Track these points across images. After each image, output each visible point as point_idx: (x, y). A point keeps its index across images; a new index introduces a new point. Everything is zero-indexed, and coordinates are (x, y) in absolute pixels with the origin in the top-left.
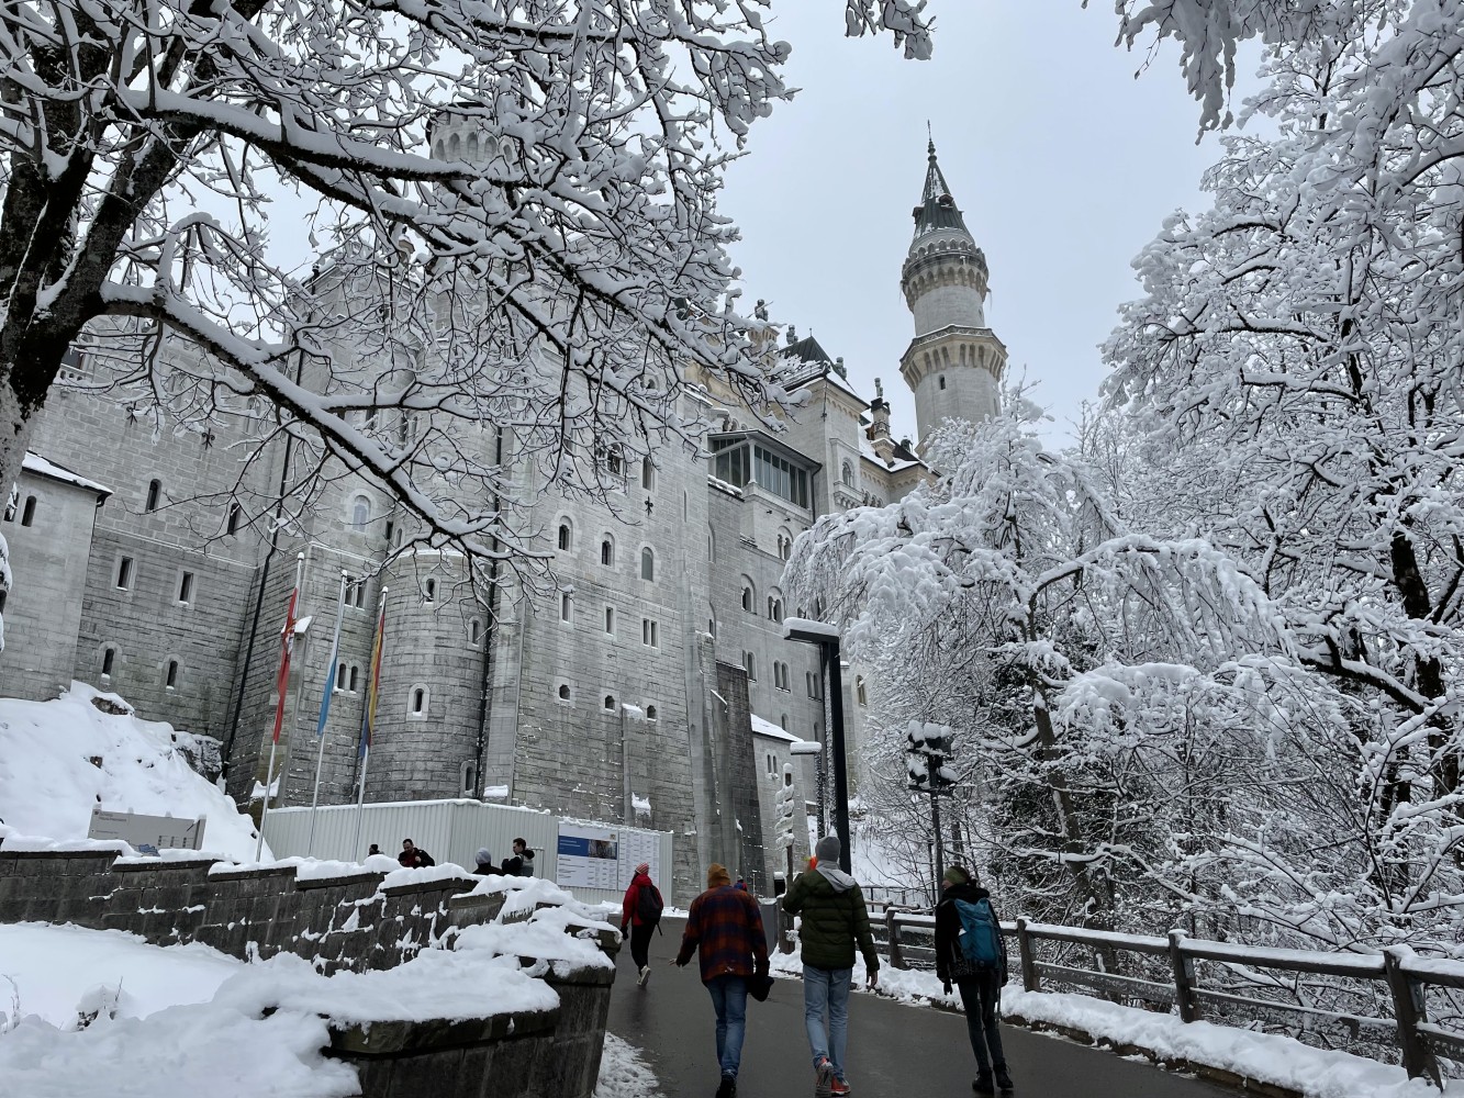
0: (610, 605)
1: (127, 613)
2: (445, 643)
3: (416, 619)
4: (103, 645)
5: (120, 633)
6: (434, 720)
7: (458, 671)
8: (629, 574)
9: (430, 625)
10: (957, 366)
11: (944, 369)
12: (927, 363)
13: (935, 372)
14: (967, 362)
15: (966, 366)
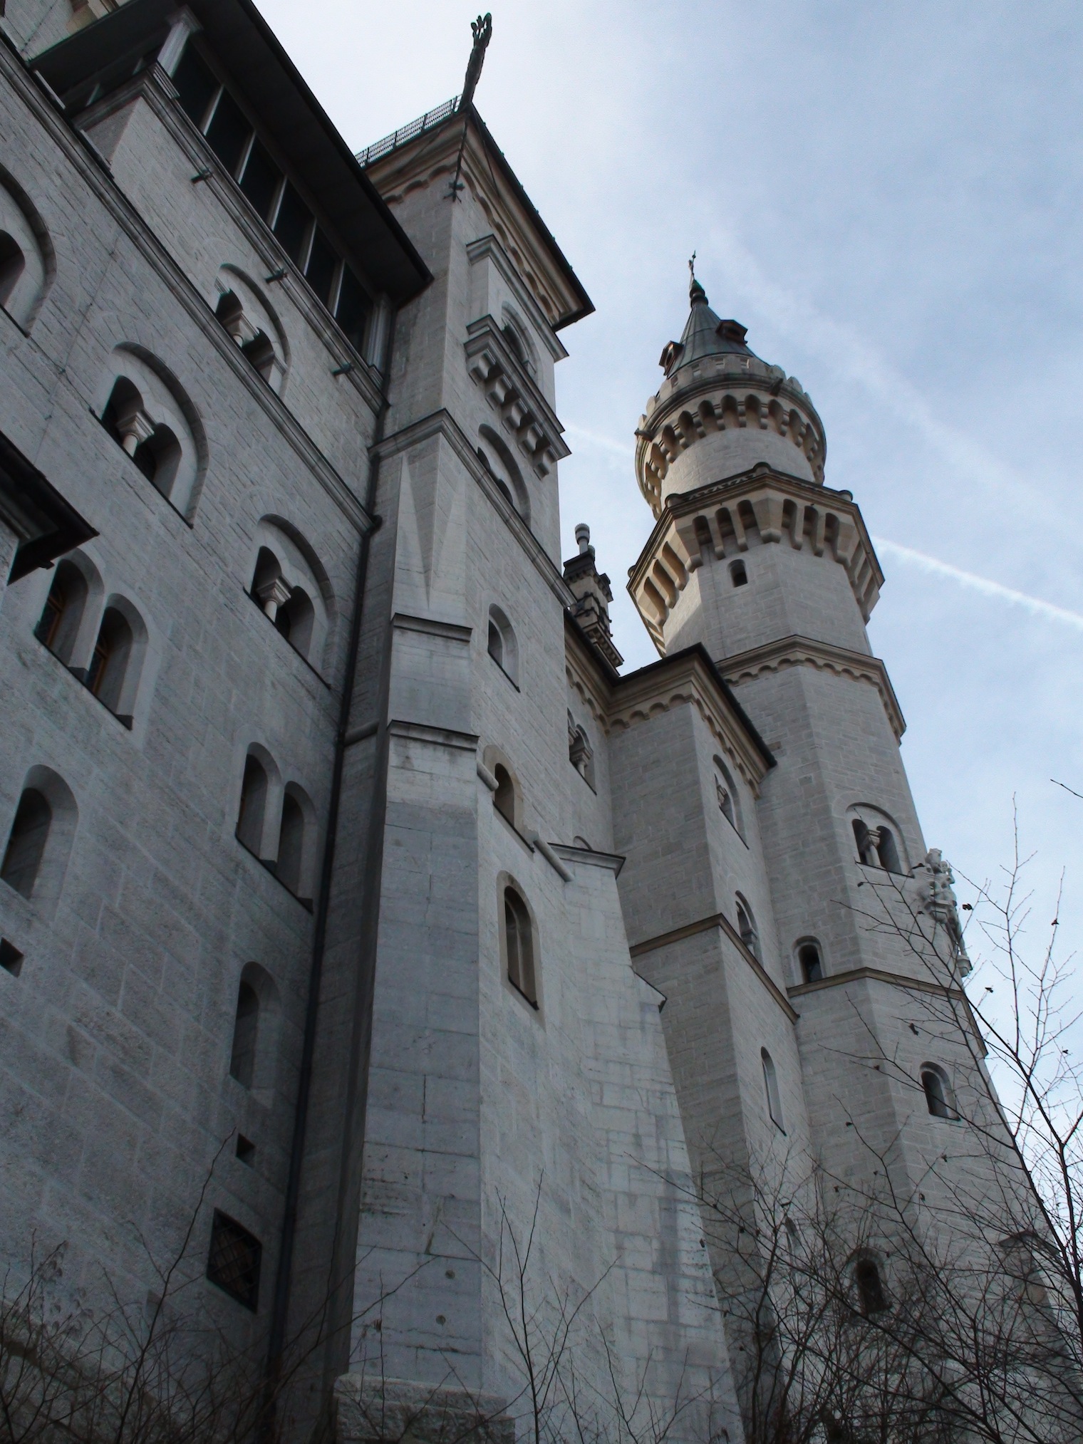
10: (777, 540)
11: (744, 548)
12: (701, 544)
13: (721, 556)
14: (799, 537)
15: (797, 547)
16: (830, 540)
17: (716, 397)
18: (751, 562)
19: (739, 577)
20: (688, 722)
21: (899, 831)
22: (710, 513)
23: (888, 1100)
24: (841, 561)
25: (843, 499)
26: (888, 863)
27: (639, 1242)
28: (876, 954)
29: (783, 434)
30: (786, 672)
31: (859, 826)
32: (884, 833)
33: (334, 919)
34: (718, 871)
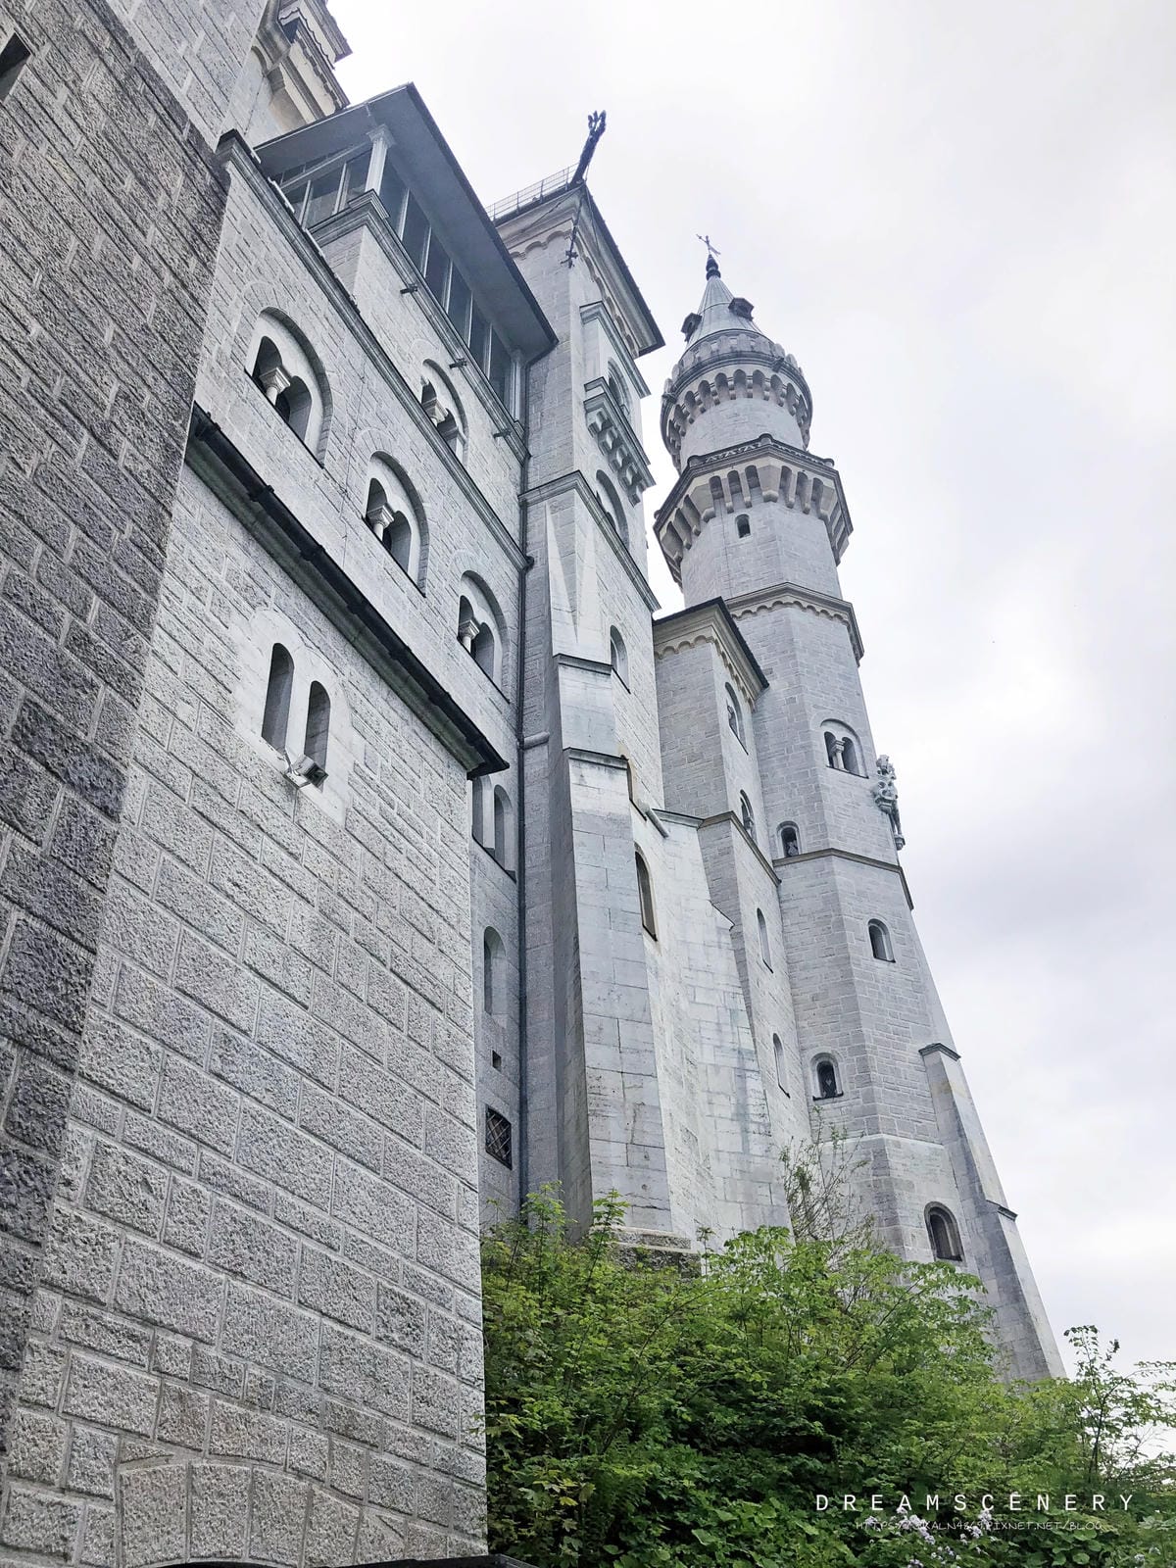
10: (775, 500)
11: (749, 505)
12: (715, 498)
13: (731, 511)
14: (792, 499)
15: (790, 506)
16: (815, 500)
17: (730, 371)
18: (754, 517)
19: (744, 529)
20: (709, 659)
21: (859, 741)
22: (723, 474)
23: (846, 947)
24: (823, 518)
25: (825, 466)
26: (849, 766)
27: (723, 1099)
28: (839, 838)
29: (781, 405)
30: (779, 611)
31: (829, 737)
32: (847, 742)
33: (530, 886)
34: (729, 775)
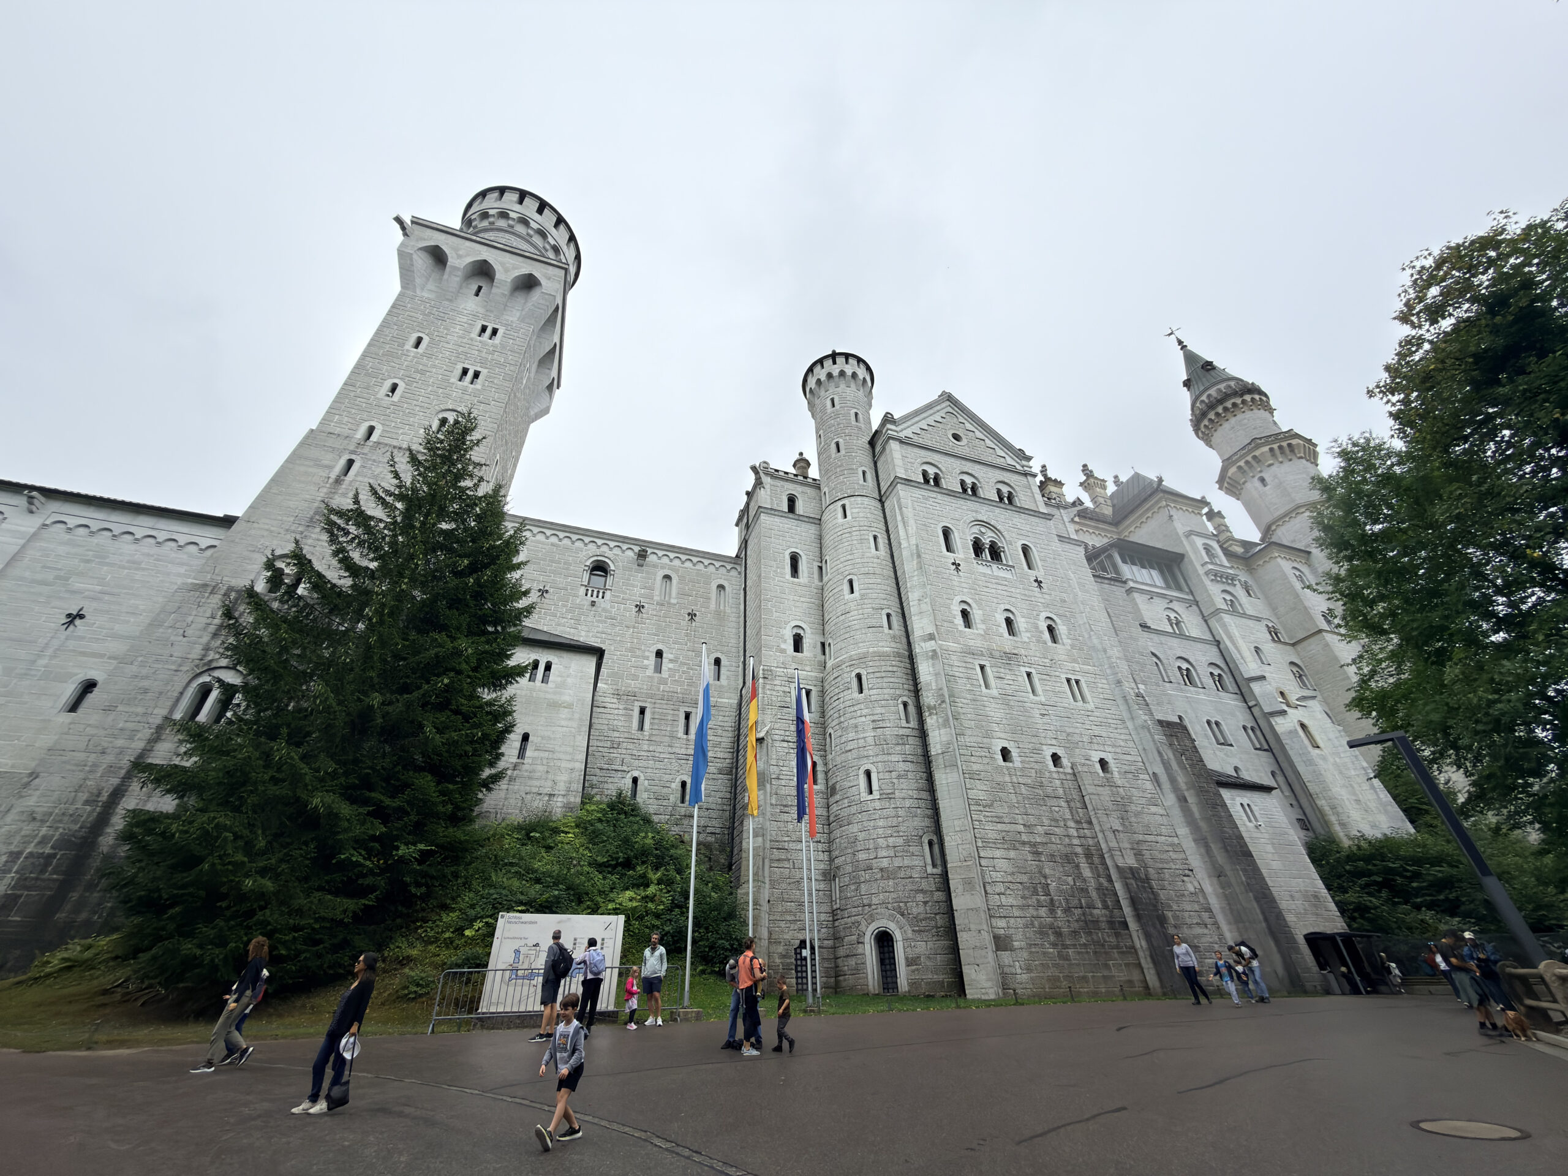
0: (1028, 670)
1: (645, 747)
2: (881, 724)
3: (852, 709)
4: (629, 775)
5: (642, 763)
6: (887, 797)
7: (899, 748)
8: (1038, 641)
9: (865, 712)
10: (1273, 464)
11: (1261, 471)
13: (1253, 477)
14: (1281, 459)
15: (1281, 463)
18: (1264, 475)
19: (1262, 480)
20: (1279, 566)
24: (1301, 458)
29: (1252, 412)
30: (1300, 517)
34: (1312, 612)
